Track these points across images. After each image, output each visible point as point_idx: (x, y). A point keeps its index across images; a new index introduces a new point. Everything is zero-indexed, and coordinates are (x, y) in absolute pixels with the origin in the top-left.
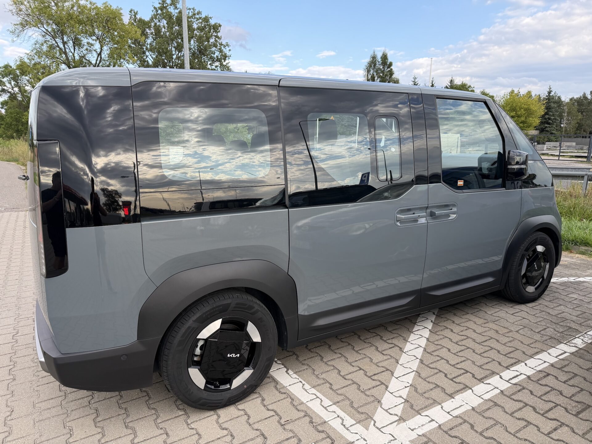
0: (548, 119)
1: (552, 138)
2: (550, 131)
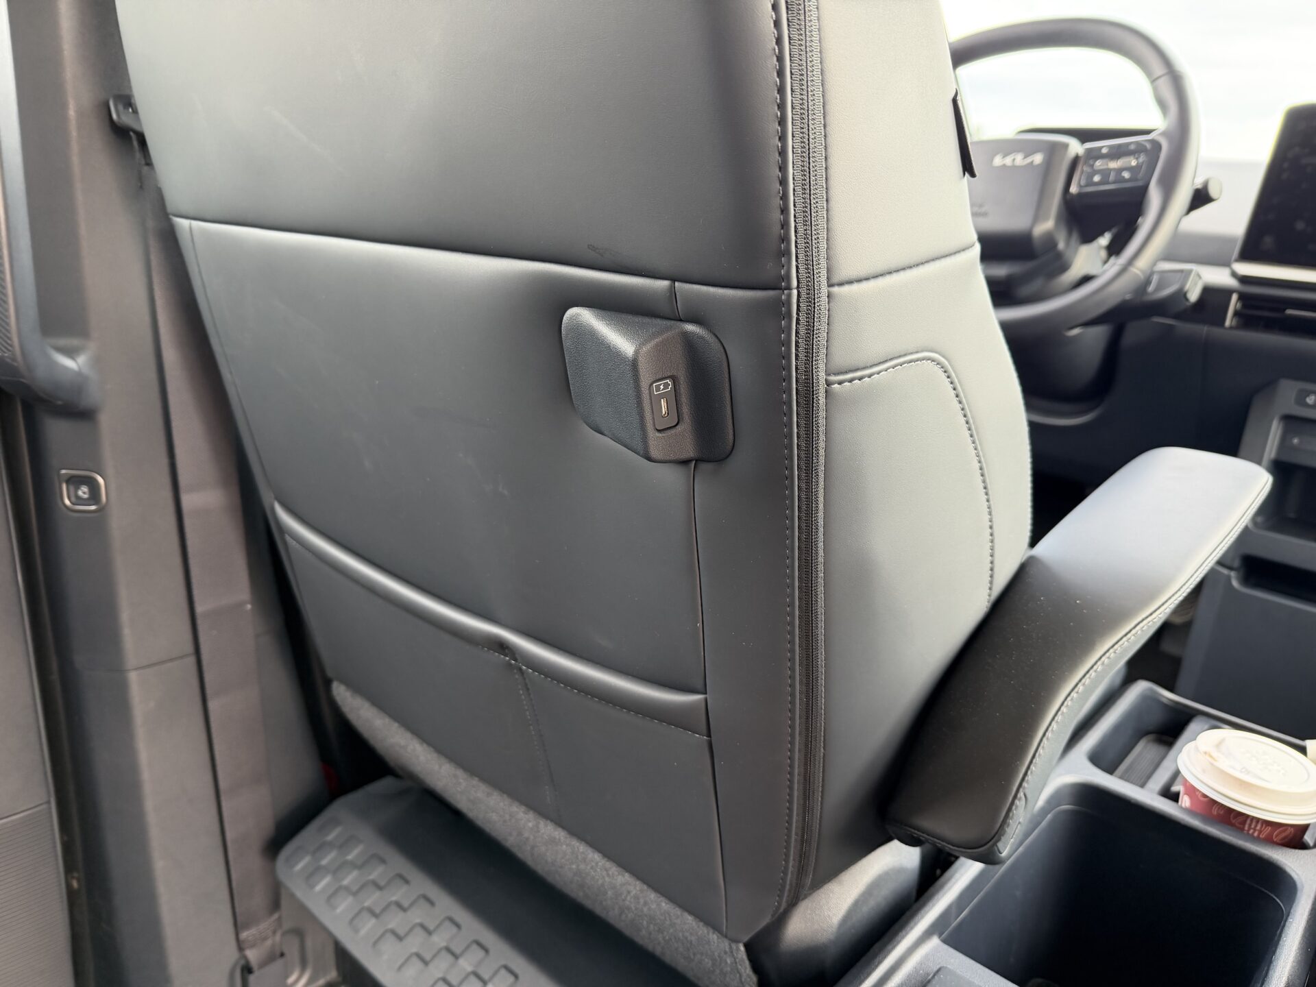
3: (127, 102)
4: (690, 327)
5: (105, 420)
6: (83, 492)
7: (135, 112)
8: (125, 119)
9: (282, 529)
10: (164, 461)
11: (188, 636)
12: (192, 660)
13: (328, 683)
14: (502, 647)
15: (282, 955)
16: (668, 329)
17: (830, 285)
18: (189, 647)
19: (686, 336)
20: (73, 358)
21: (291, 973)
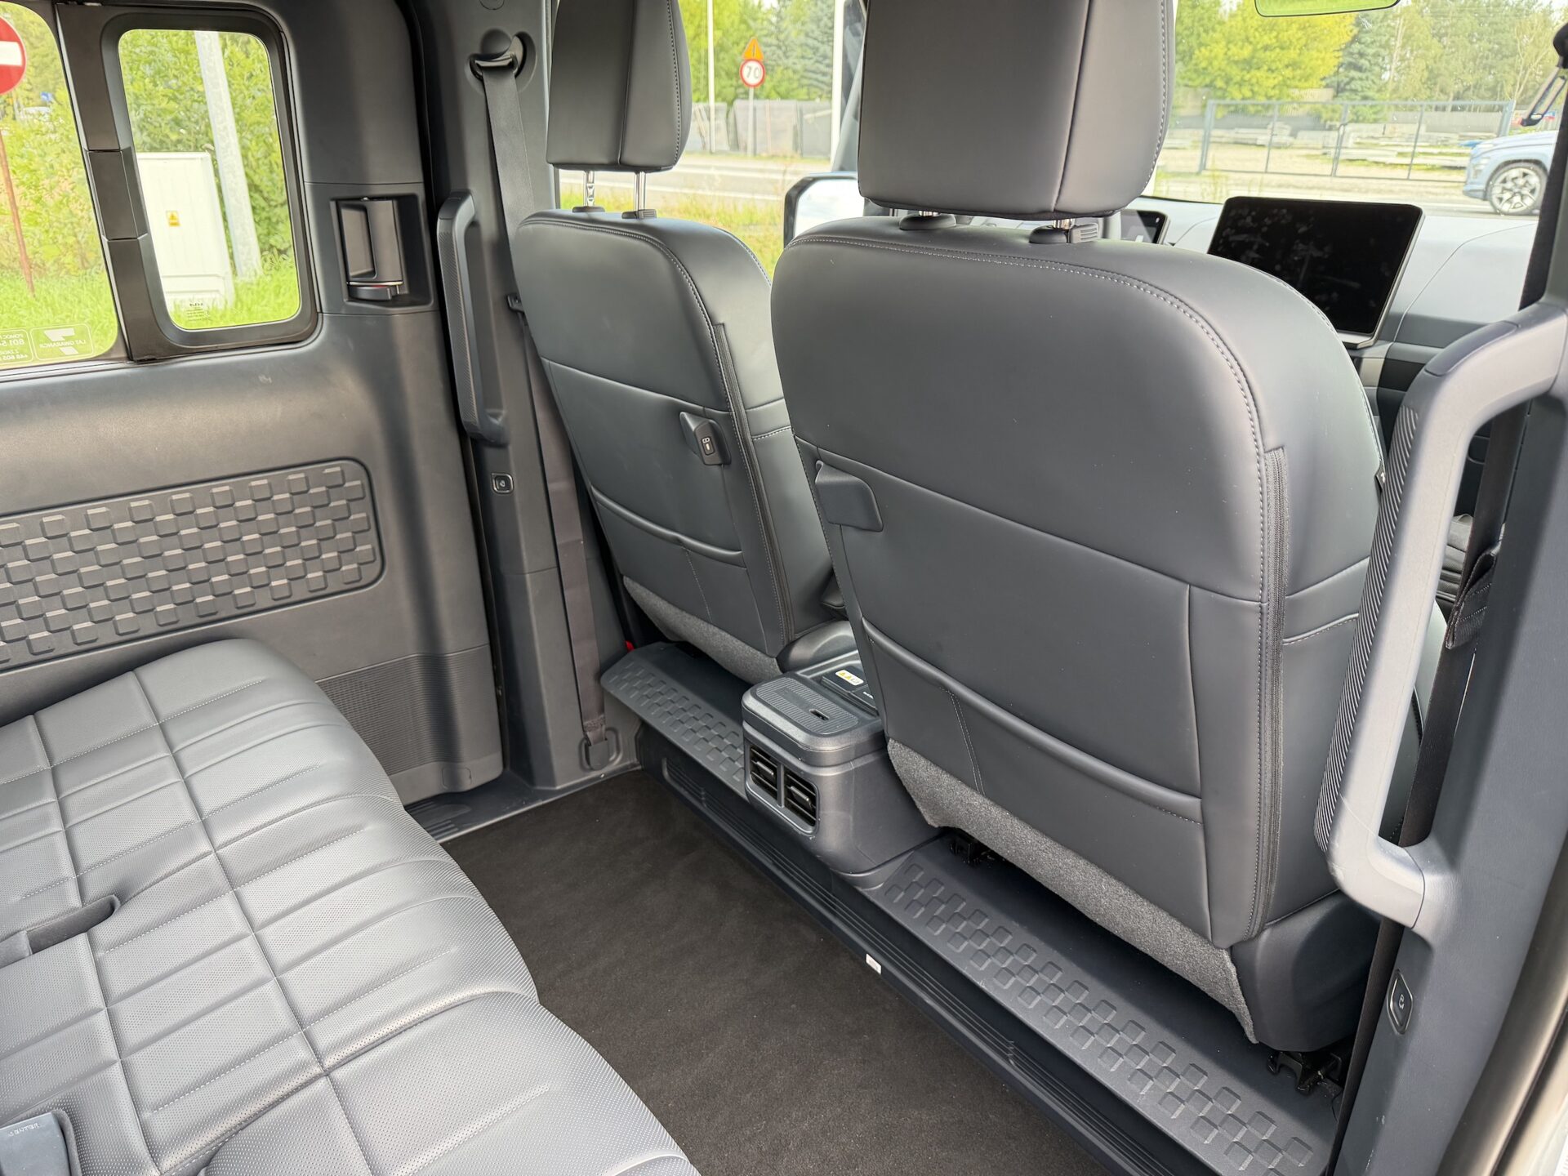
0: (1357, 56)
1: (1365, 110)
2: (1363, 91)
3: (516, 297)
4: (711, 421)
5: (510, 448)
6: (503, 483)
7: (520, 301)
8: (515, 306)
9: (596, 499)
10: (539, 467)
11: (554, 558)
12: (556, 570)
13: (622, 577)
14: (679, 542)
15: (606, 739)
16: (705, 422)
17: (745, 409)
18: (554, 563)
19: (710, 423)
20: (497, 419)
21: (612, 755)
